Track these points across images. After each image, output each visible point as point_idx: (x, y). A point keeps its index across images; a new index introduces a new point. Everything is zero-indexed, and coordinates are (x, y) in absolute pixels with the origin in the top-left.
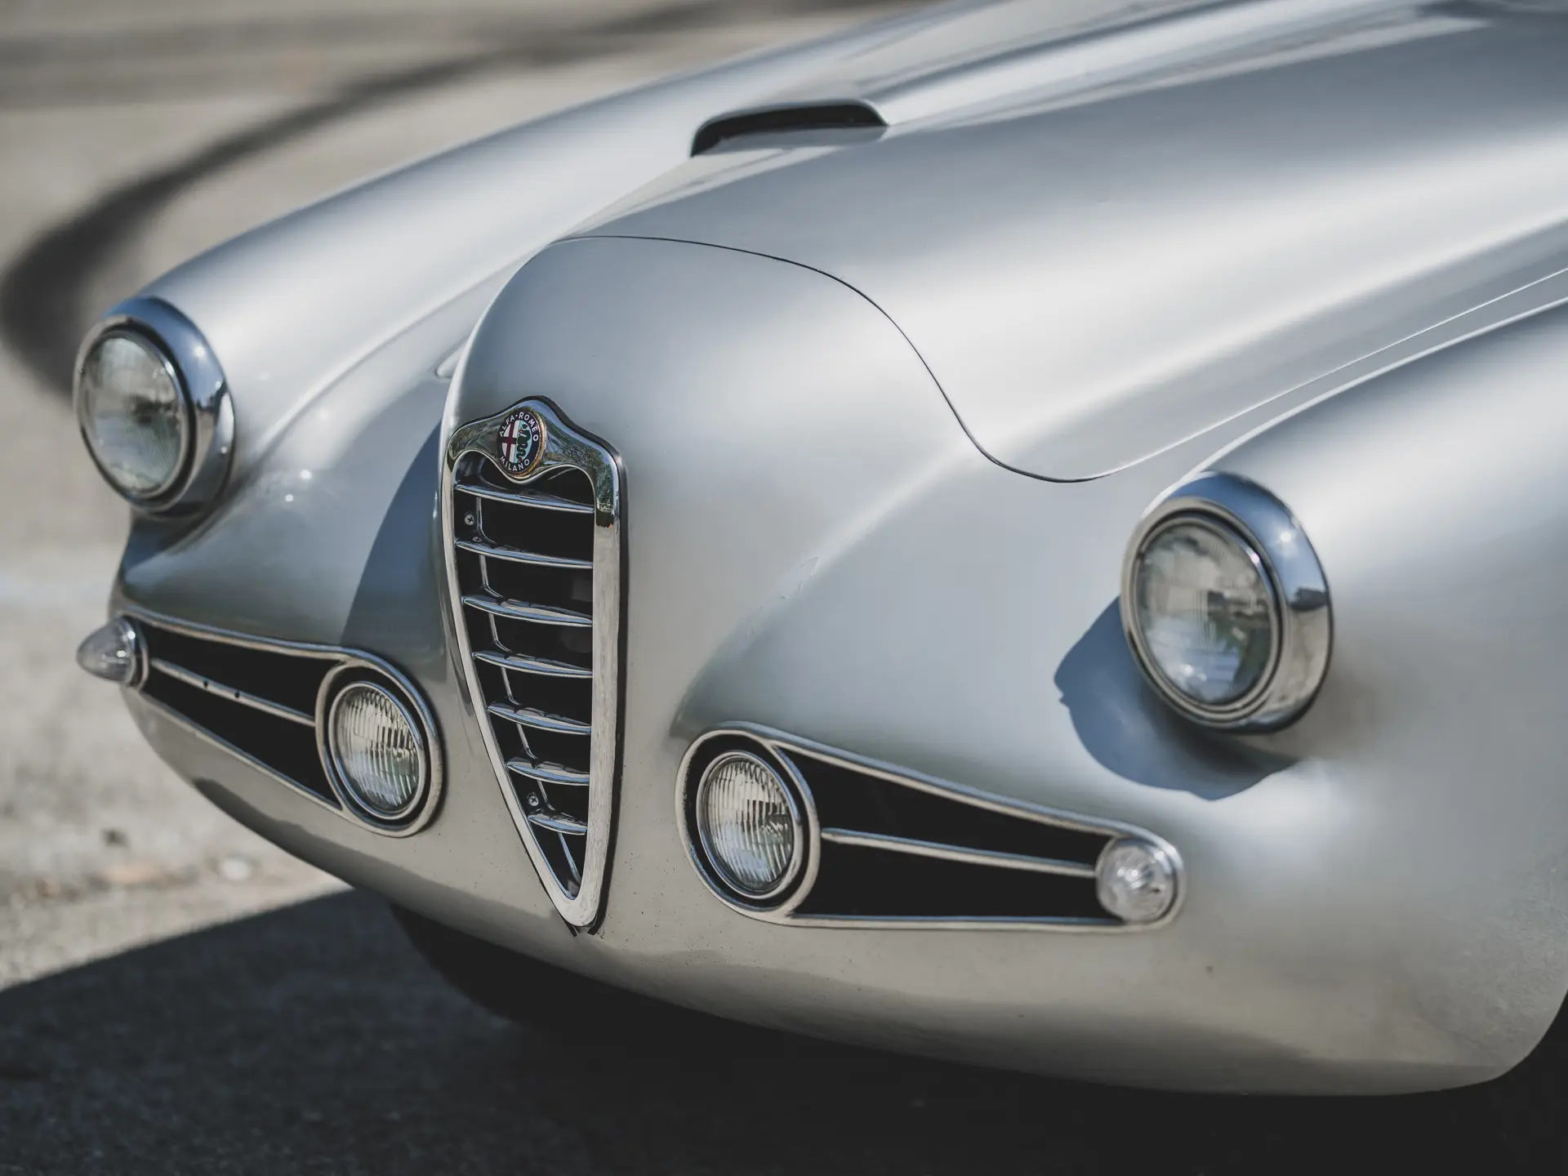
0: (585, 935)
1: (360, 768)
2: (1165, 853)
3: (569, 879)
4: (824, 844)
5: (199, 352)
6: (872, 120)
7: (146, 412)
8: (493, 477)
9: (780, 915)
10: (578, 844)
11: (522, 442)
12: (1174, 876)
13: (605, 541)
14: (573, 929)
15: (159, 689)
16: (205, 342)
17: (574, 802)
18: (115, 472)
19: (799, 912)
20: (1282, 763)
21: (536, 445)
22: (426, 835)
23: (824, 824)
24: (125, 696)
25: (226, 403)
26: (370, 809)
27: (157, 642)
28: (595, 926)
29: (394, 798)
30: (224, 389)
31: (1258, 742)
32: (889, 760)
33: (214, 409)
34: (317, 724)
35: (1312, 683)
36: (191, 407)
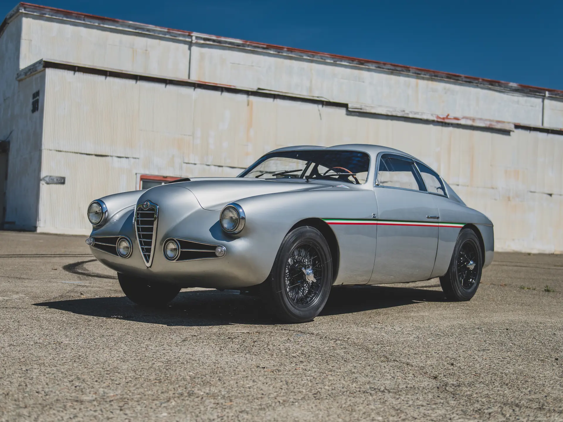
0: (149, 268)
1: (122, 250)
2: (224, 248)
3: (148, 261)
4: (181, 251)
5: (104, 206)
6: (190, 180)
7: (97, 213)
8: (142, 210)
9: (174, 261)
10: (149, 256)
11: (146, 205)
12: (225, 251)
13: (155, 223)
14: (148, 267)
15: (96, 246)
16: (105, 205)
17: (149, 250)
18: (92, 220)
19: (177, 260)
20: (238, 238)
21: (148, 205)
22: (130, 258)
23: (181, 249)
24: (90, 247)
25: (107, 213)
26: (123, 256)
27: (96, 240)
28: (150, 267)
29: (125, 254)
30: (107, 211)
31: (236, 235)
32: (190, 239)
33: (105, 213)
34: (116, 246)
35: (242, 228)
36: (103, 213)
